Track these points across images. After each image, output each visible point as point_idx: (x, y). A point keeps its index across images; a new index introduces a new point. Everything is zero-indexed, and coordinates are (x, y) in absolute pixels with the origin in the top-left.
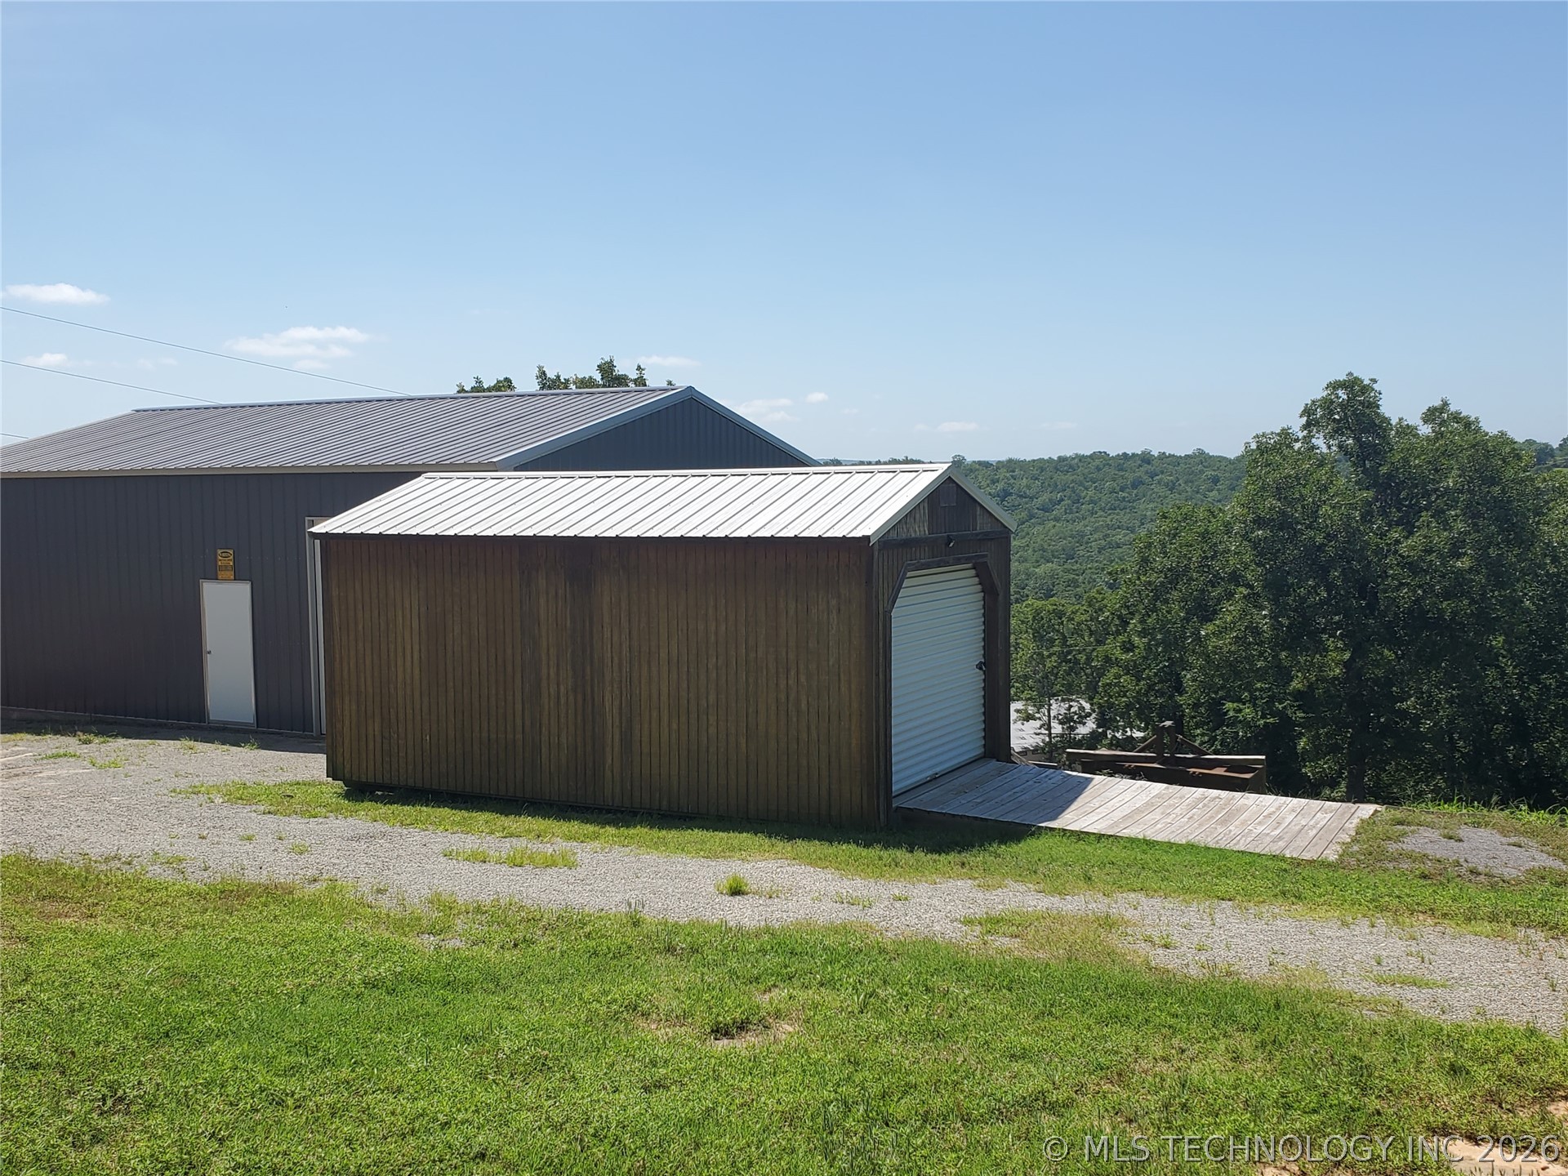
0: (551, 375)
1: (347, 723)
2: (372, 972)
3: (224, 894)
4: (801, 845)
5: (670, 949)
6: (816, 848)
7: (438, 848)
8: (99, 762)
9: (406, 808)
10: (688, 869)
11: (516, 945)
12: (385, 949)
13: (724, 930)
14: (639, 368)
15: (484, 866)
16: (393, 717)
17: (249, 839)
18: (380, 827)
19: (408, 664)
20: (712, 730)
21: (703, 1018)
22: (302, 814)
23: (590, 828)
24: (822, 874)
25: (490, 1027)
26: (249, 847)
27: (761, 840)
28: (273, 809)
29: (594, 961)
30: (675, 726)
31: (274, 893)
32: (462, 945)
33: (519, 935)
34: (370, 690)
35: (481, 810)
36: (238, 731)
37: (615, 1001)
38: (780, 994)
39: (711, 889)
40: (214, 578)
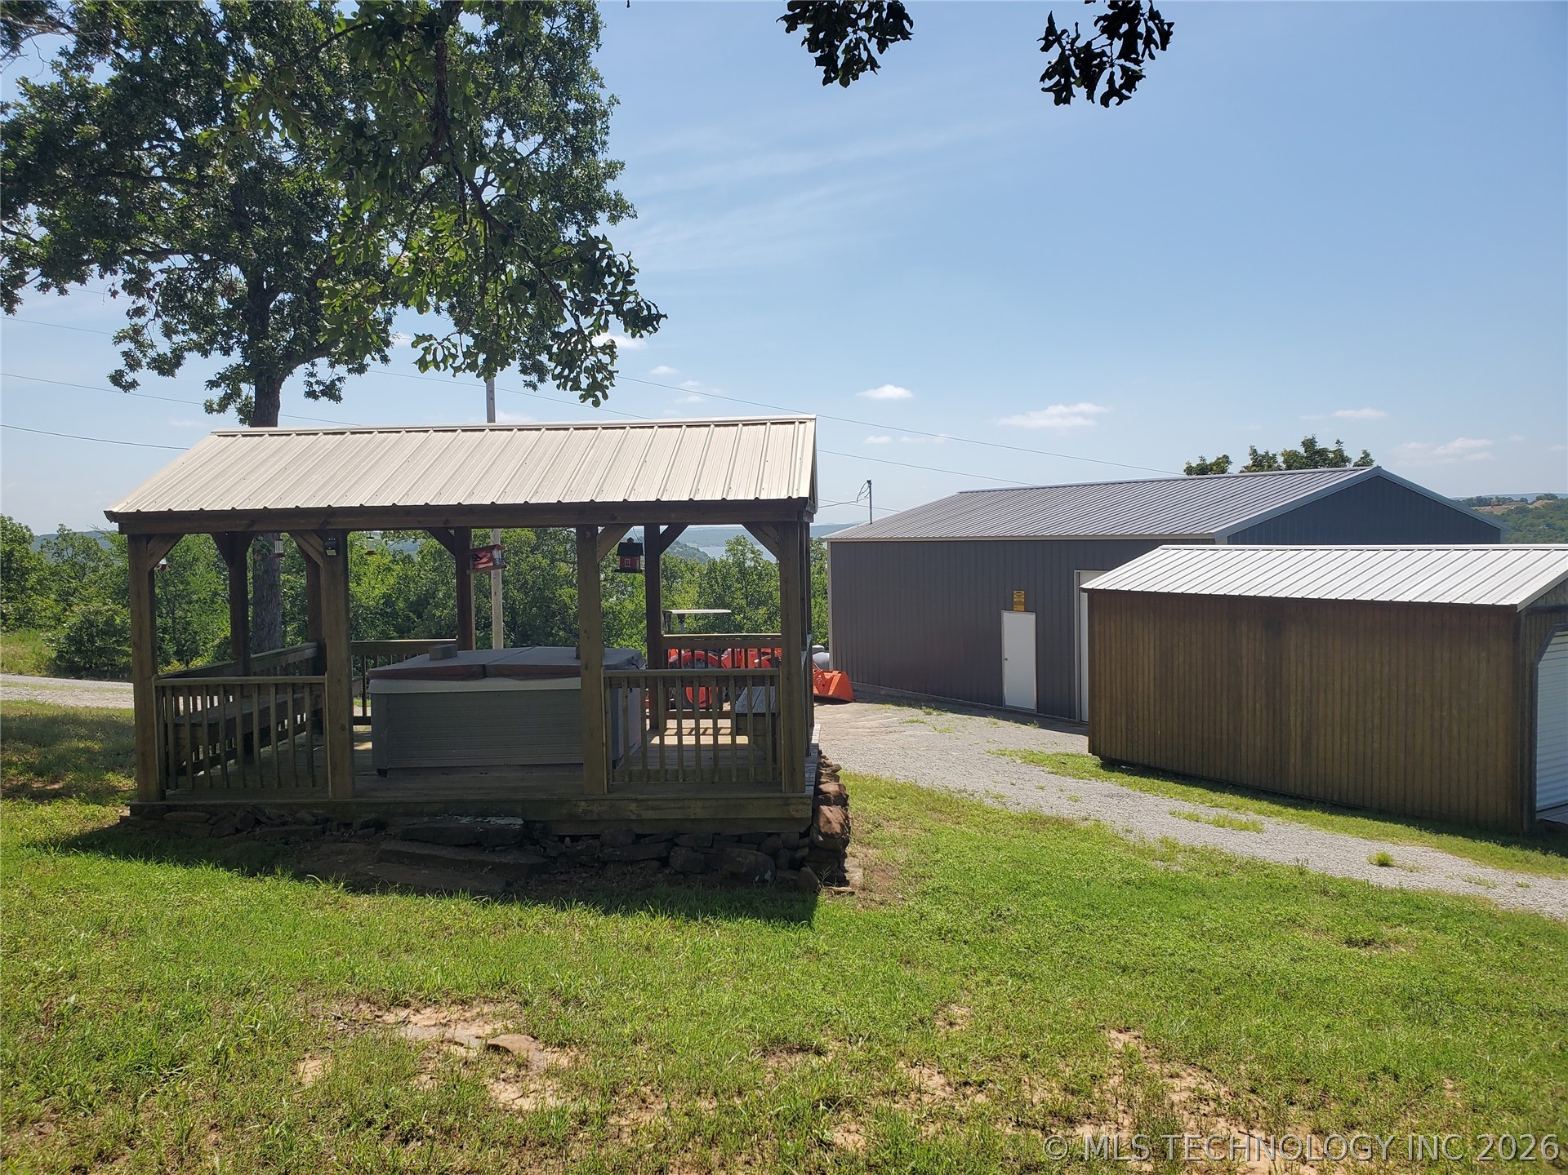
0: (1261, 452)
1: (1103, 717)
2: (1126, 876)
3: (1033, 821)
4: (1446, 839)
5: (1325, 893)
6: (1459, 841)
7: (1166, 809)
8: (939, 728)
9: (1143, 779)
10: (1348, 844)
11: (1217, 875)
12: (1131, 865)
13: (1366, 885)
14: (1338, 442)
15: (1197, 824)
16: (1135, 716)
17: (1042, 788)
18: (1125, 790)
19: (1146, 680)
20: (1376, 745)
21: (1340, 933)
22: (1074, 776)
23: (1276, 808)
24: (1460, 861)
25: (1198, 914)
26: (1042, 794)
27: (1413, 831)
28: (1054, 770)
29: (1269, 891)
30: (1345, 740)
31: (1061, 824)
32: (1182, 870)
33: (1219, 869)
34: (1119, 696)
35: (1196, 786)
36: (1025, 714)
37: (1281, 915)
38: (1404, 930)
39: (1364, 860)
40: (1011, 610)
